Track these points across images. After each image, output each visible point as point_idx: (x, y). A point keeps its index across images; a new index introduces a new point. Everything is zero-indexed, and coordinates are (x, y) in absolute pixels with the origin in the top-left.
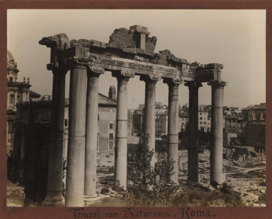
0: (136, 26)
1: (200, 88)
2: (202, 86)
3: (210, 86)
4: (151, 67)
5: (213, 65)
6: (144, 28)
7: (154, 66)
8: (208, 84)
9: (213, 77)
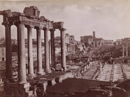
0: (33, 6)
1: (55, 31)
2: (55, 30)
3: (60, 31)
4: (39, 23)
5: (61, 22)
6: (36, 7)
7: (40, 23)
8: (59, 30)
9: (61, 27)
